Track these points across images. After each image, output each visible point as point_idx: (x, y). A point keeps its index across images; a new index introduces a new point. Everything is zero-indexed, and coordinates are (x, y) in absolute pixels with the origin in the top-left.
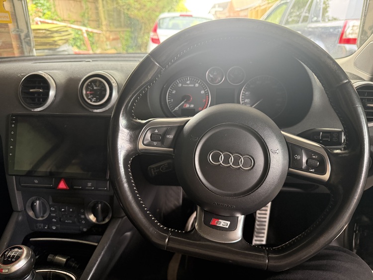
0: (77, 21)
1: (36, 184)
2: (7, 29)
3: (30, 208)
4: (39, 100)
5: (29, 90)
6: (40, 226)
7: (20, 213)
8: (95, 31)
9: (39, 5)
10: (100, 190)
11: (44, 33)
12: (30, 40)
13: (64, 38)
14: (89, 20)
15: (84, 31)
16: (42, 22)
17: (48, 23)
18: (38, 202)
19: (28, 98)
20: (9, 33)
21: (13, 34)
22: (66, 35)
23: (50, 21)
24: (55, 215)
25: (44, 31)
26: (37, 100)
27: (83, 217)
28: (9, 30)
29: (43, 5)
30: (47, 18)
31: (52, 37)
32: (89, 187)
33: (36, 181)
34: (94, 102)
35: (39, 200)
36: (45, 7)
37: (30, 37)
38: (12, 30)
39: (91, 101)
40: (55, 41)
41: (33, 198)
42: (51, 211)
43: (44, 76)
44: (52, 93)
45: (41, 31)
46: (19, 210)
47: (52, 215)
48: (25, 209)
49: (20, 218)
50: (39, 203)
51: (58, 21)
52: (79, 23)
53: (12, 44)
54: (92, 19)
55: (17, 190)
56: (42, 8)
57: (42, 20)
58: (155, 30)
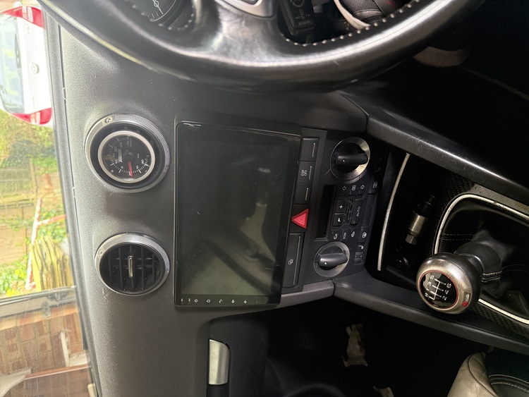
0: (26, 235)
1: (294, 261)
2: (44, 324)
3: (329, 271)
4: (150, 262)
5: (130, 278)
6: (359, 256)
7: (338, 286)
8: (38, 208)
9: (6, 285)
10: (316, 154)
11: (47, 276)
12: (58, 293)
13: (52, 250)
14: (23, 219)
15: (40, 223)
16: (32, 280)
17: (32, 272)
18: (322, 260)
19: (145, 281)
20: (50, 321)
21: (50, 316)
22: (48, 246)
23: (29, 270)
24: (345, 234)
25: (44, 276)
26: (149, 266)
27: (354, 188)
28: (45, 321)
29: (6, 281)
30: (25, 274)
31: (52, 264)
32: (308, 173)
33: (291, 262)
34: (149, 163)
35: (319, 258)
36: (9, 277)
37: (54, 293)
38: (45, 316)
39: (147, 168)
40: (58, 261)
41: (315, 266)
42: (337, 240)
43: (101, 255)
44: (135, 239)
45: (45, 280)
46: (333, 287)
47: (344, 238)
48: (331, 279)
49: (345, 286)
50: (325, 257)
51: (28, 259)
52: (28, 232)
53: (68, 316)
54: (20, 215)
55: (301, 291)
56: (10, 281)
57: (28, 280)
58: (27, 117)
